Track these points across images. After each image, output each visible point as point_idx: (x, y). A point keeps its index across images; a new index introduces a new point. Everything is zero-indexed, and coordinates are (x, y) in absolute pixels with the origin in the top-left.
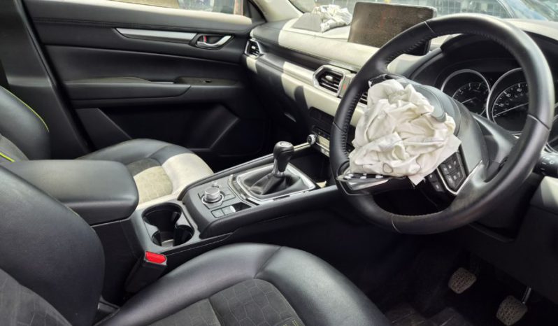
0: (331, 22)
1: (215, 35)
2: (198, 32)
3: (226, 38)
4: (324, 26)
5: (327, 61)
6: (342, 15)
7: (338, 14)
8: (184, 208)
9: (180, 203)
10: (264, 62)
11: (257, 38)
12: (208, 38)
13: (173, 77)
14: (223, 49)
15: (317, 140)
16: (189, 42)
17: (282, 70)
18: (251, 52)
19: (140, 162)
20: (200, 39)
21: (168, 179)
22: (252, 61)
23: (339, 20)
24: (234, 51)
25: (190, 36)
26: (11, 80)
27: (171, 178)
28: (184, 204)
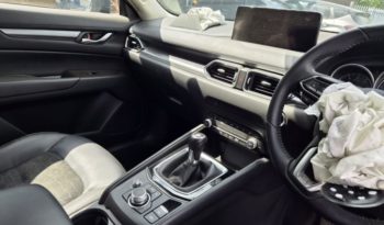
0: (209, 22)
1: (96, 32)
2: (82, 30)
3: (108, 35)
4: (203, 25)
5: (216, 56)
6: (217, 16)
7: (213, 15)
8: (108, 212)
9: (103, 208)
10: (146, 54)
11: (137, 34)
12: (91, 35)
13: (61, 71)
14: (107, 45)
15: (214, 124)
16: (75, 39)
17: (169, 63)
18: (131, 46)
19: (40, 158)
20: (85, 36)
21: (75, 174)
22: (134, 54)
23: (216, 21)
24: (115, 45)
25: (75, 34)
27: (78, 172)
28: (107, 208)
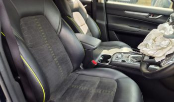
2: (150, 13)
12: (153, 15)
13: (138, 26)
16: (146, 16)
20: (150, 16)
25: (147, 14)
26: (97, 21)
